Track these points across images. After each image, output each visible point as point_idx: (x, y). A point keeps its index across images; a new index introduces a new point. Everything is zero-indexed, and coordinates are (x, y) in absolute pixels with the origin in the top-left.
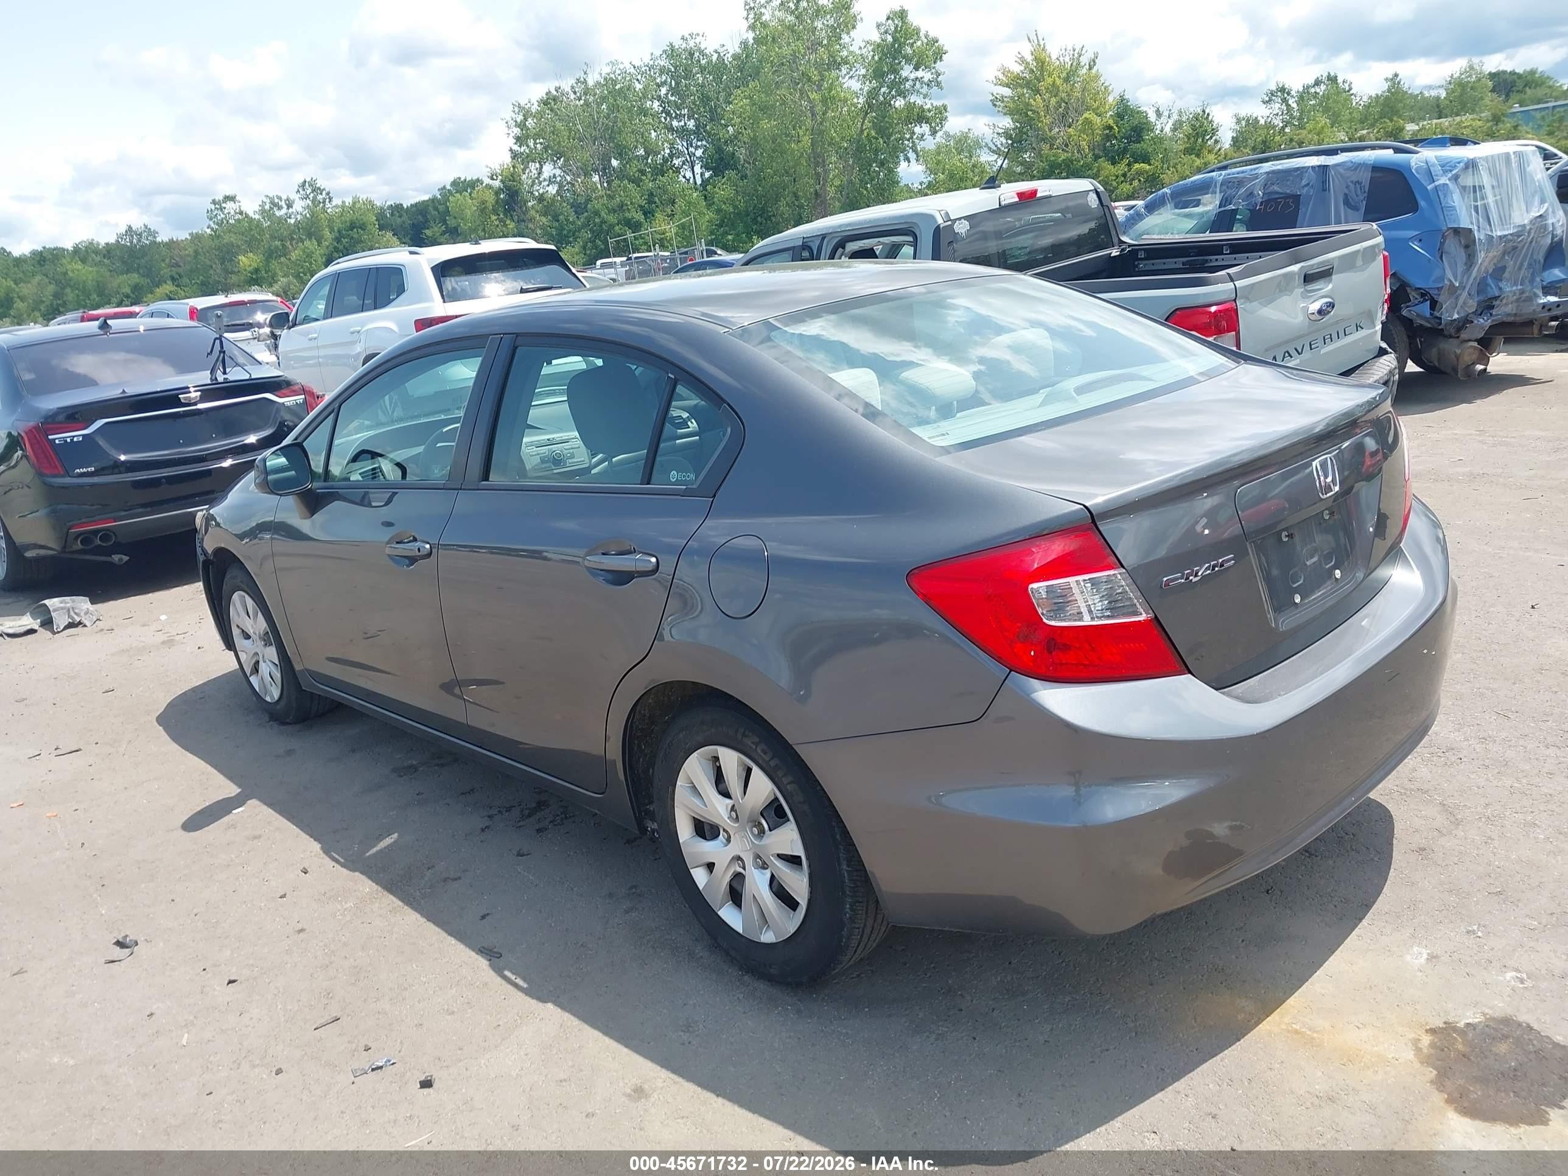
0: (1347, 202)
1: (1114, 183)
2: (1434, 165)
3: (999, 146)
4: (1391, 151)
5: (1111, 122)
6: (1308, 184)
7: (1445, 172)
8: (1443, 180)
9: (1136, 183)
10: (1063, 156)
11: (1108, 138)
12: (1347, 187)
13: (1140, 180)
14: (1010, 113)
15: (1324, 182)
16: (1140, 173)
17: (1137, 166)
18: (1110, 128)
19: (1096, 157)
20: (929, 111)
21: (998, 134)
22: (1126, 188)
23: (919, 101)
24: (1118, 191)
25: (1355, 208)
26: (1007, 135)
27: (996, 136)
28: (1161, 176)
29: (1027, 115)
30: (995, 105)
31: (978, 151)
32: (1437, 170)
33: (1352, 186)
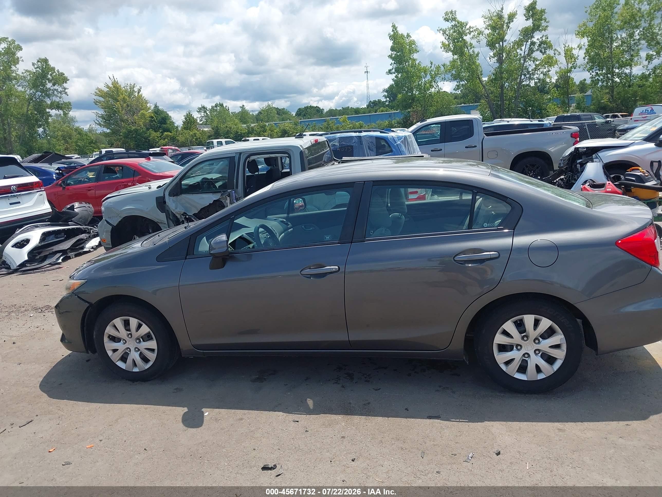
0: (369, 149)
1: (157, 140)
2: (395, 137)
3: (100, 122)
4: (379, 132)
5: (153, 115)
6: (355, 142)
7: (399, 140)
8: (399, 143)
9: (166, 140)
10: (133, 128)
11: (151, 121)
12: (369, 143)
13: (168, 139)
14: (104, 108)
15: (361, 142)
16: (167, 136)
17: (166, 133)
18: (152, 117)
19: (148, 129)
20: (62, 104)
21: (99, 116)
22: (162, 142)
23: (57, 99)
24: (159, 143)
25: (372, 151)
26: (102, 117)
27: (97, 117)
28: (177, 138)
29: (113, 110)
30: (96, 104)
31: (73, 123)
32: (396, 139)
33: (370, 143)
